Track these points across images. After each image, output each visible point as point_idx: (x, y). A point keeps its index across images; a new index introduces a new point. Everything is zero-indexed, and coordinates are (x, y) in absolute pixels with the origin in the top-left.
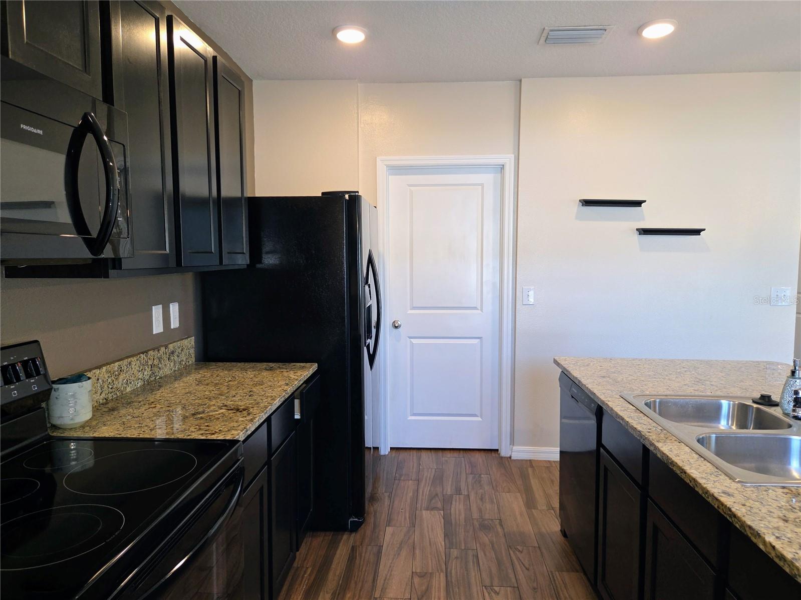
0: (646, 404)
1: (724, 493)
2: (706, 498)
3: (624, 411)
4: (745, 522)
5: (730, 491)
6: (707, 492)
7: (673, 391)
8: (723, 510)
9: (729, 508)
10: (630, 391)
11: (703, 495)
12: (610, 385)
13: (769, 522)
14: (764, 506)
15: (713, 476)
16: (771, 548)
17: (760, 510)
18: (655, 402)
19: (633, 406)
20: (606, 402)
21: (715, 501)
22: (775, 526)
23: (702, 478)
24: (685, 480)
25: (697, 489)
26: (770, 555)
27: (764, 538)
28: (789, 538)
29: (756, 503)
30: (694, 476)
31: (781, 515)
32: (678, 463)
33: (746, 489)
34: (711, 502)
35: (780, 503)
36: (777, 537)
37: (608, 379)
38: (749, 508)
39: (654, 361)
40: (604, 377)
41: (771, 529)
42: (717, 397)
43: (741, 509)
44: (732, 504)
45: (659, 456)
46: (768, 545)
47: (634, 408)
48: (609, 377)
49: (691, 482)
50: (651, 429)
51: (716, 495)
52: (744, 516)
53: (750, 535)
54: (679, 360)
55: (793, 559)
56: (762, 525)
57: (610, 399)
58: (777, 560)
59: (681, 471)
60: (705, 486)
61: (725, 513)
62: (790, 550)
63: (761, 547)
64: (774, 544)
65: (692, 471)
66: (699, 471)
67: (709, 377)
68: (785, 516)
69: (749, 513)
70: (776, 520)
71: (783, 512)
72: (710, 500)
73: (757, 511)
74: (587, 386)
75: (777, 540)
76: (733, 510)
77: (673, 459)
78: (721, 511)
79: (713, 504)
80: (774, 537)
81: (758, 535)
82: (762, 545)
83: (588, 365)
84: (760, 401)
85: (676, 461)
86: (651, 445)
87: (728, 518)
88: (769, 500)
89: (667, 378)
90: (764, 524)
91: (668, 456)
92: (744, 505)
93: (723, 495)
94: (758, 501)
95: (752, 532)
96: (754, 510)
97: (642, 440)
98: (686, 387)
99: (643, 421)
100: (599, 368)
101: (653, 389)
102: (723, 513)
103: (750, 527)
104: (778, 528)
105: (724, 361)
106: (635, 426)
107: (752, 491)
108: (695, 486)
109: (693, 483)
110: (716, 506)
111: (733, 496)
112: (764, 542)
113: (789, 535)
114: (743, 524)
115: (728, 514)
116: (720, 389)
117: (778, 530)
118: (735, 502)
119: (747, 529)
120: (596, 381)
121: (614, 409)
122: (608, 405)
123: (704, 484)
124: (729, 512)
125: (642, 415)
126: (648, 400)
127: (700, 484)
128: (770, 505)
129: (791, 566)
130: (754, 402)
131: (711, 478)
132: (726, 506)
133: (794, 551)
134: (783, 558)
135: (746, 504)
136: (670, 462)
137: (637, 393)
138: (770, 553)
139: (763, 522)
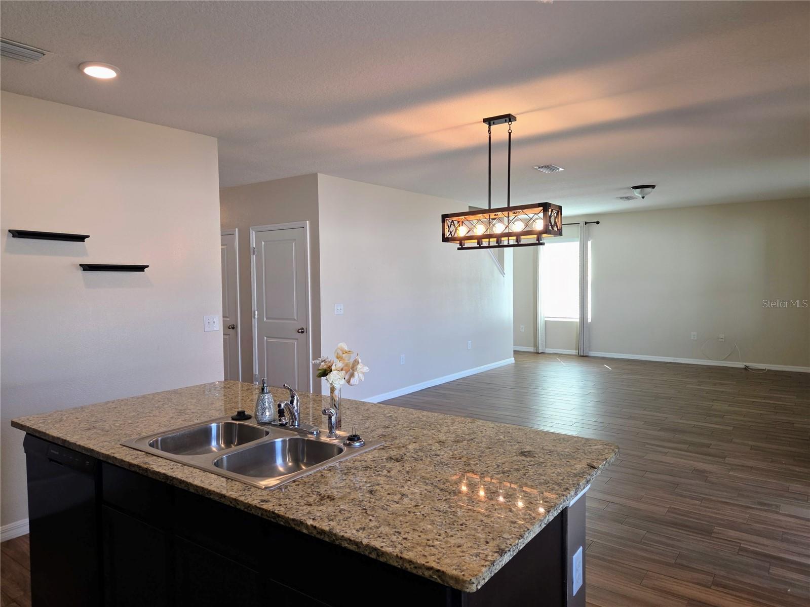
0: (151, 445)
1: (262, 501)
2: (249, 512)
3: (134, 459)
4: (288, 517)
5: (265, 498)
6: (249, 506)
7: (165, 426)
8: (267, 516)
9: (272, 512)
10: (126, 437)
11: (246, 510)
12: (102, 436)
13: (302, 510)
14: (292, 500)
15: (246, 491)
16: (313, 528)
17: (292, 505)
18: (157, 441)
19: (141, 451)
20: (112, 455)
21: (258, 511)
22: (307, 511)
23: (240, 496)
24: (225, 503)
25: (238, 507)
26: (312, 535)
27: (307, 523)
28: (319, 517)
29: (286, 500)
30: (234, 497)
31: (305, 502)
32: (215, 491)
33: (274, 492)
34: (254, 513)
35: (299, 494)
36: (313, 519)
37: (95, 430)
38: (285, 506)
39: (127, 400)
40: (89, 429)
41: (306, 515)
42: (205, 422)
43: (281, 509)
44: (272, 507)
45: (192, 490)
46: (310, 527)
47: (143, 453)
48: (95, 428)
49: (231, 503)
50: (173, 468)
51: (258, 505)
52: (286, 513)
53: (294, 526)
54: (149, 395)
55: (330, 529)
56: (300, 515)
57: (113, 451)
58: (318, 536)
59: (220, 496)
60: (246, 501)
61: (269, 517)
62: (325, 524)
63: (305, 531)
64: (314, 525)
65: (230, 493)
66: (235, 490)
67: (185, 406)
68: (308, 502)
69: (287, 510)
70: (305, 507)
71: (305, 499)
72: (253, 511)
73: (291, 506)
74: (78, 443)
75: (315, 521)
76: (276, 512)
77: (209, 488)
78: (265, 517)
79: (256, 514)
80: (312, 520)
81: (301, 523)
82: (306, 529)
83: (61, 421)
84: (238, 418)
85: (213, 489)
86: (180, 483)
87: (272, 520)
88: (292, 494)
89: (152, 415)
90: (301, 514)
91: (203, 488)
92: (280, 505)
93: (262, 503)
94: (286, 498)
95: (295, 523)
96: (289, 506)
97: (168, 482)
98: (174, 420)
99: (160, 463)
100: (76, 420)
101: (147, 430)
102: (267, 518)
103: (293, 520)
104: (309, 513)
105: (187, 388)
106: (158, 470)
107: (278, 492)
108: (236, 504)
109: (233, 502)
110: (260, 515)
111: (269, 501)
112: (307, 526)
113: (318, 515)
114: (287, 520)
115: (272, 517)
116: (202, 415)
117: (311, 514)
118: (274, 506)
119: (291, 522)
120: (84, 436)
121: (125, 460)
122: (116, 458)
123: (245, 500)
124: (273, 515)
125: (155, 457)
126: (150, 441)
127: (242, 501)
128: (295, 498)
129: (330, 535)
130: (233, 419)
131: (246, 493)
132: (270, 511)
133: (327, 524)
134: (323, 532)
135: (281, 504)
136: (206, 492)
137: (135, 437)
138: (312, 533)
139: (299, 513)
